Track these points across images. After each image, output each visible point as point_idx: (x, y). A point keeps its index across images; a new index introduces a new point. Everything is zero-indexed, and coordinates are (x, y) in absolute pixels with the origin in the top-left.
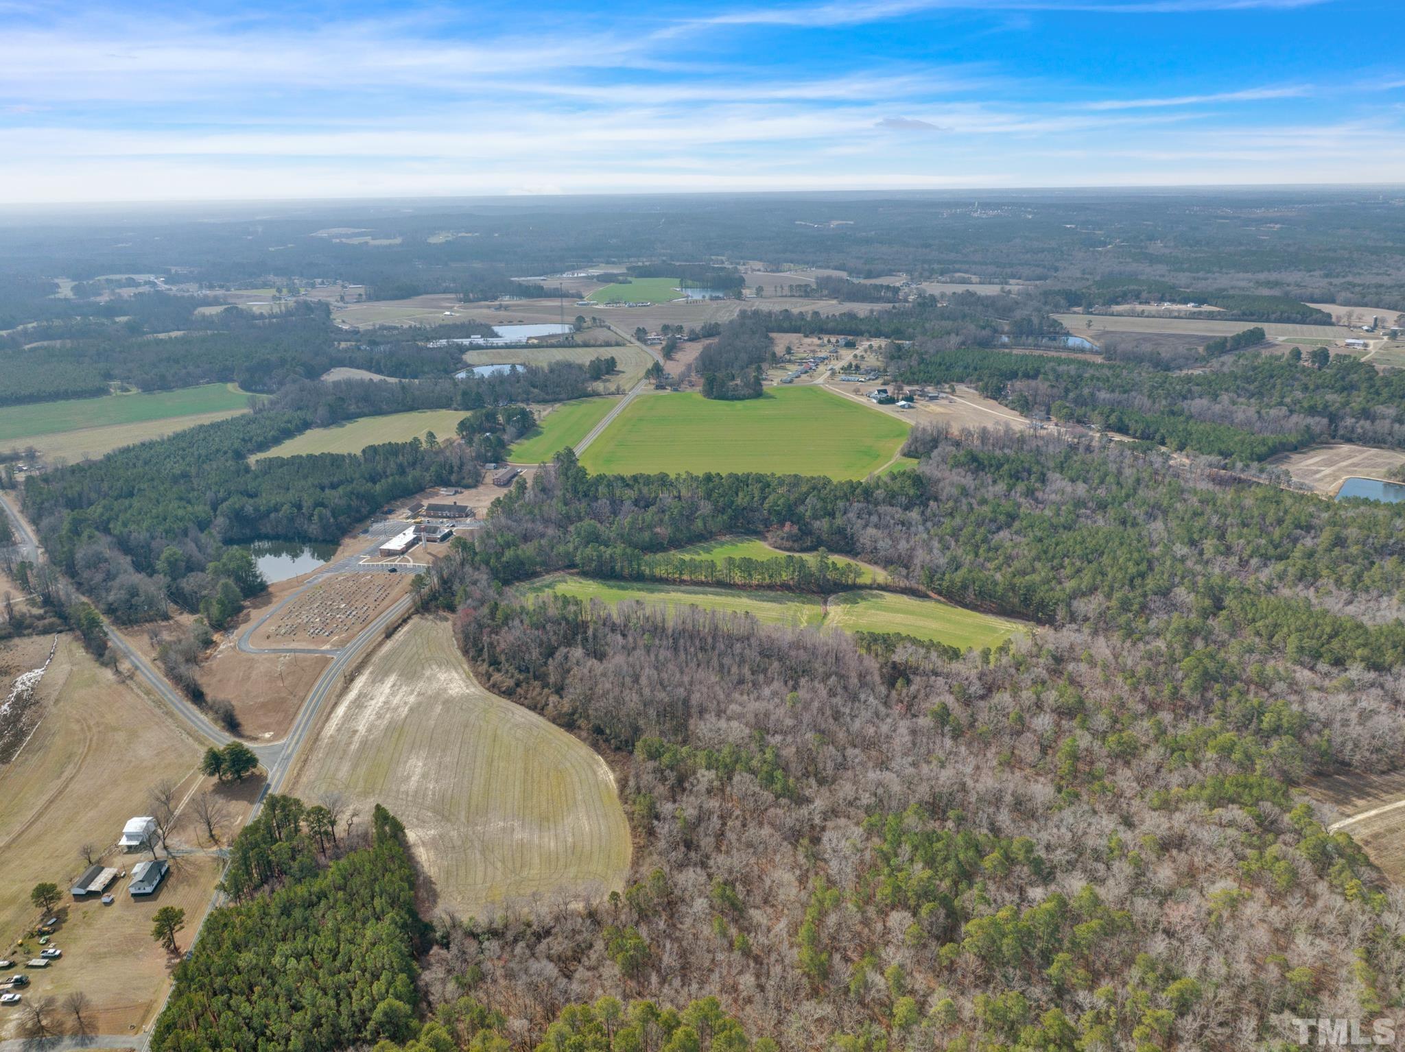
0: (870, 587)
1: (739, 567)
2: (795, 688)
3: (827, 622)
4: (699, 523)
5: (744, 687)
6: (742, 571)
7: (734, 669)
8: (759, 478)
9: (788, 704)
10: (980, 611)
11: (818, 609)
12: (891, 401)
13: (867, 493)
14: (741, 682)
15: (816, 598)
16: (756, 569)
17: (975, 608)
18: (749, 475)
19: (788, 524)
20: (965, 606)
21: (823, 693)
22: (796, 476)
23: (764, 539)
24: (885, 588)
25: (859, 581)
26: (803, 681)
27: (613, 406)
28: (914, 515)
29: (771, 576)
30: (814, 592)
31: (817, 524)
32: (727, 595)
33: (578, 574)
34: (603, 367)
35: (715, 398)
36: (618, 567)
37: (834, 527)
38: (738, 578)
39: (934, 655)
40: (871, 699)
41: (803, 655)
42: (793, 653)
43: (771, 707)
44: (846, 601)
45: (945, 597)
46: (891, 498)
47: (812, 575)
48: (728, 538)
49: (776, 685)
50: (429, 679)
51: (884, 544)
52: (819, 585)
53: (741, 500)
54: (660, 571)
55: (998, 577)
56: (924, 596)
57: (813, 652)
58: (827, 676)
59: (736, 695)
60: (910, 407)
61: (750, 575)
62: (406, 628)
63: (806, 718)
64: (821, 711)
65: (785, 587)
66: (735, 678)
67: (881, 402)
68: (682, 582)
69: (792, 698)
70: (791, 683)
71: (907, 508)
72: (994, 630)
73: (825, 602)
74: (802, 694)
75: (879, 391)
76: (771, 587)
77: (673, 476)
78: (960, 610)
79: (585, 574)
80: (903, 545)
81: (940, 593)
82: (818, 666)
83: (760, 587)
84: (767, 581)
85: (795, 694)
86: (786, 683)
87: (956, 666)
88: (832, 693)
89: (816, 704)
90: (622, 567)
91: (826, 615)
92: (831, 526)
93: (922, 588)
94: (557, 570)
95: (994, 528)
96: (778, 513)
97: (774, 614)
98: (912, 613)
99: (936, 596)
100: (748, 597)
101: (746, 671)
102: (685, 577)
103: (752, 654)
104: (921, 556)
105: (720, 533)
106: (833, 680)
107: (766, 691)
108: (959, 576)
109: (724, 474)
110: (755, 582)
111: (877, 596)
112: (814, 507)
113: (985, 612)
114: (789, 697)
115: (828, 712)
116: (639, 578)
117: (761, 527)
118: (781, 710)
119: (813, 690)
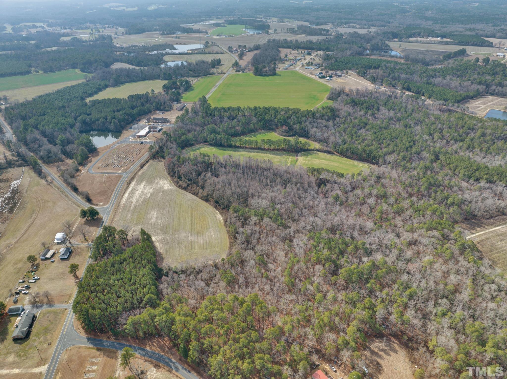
0: (313, 150)
1: (266, 142)
2: (285, 188)
3: (297, 163)
4: (252, 126)
5: (268, 187)
6: (267, 144)
7: (264, 181)
8: (274, 109)
9: (283, 193)
10: (352, 159)
11: (294, 158)
12: (324, 77)
13: (313, 114)
14: (267, 185)
15: (294, 154)
16: (272, 143)
17: (350, 158)
18: (270, 107)
19: (284, 126)
20: (347, 157)
21: (295, 189)
22: (288, 108)
23: (276, 132)
24: (318, 150)
25: (310, 148)
26: (288, 185)
28: (330, 123)
29: (278, 146)
30: (293, 152)
31: (295, 126)
32: (262, 153)
33: (208, 145)
34: (216, 63)
35: (258, 75)
38: (266, 146)
39: (335, 176)
40: (312, 192)
41: (288, 176)
42: (285, 175)
43: (277, 195)
44: (304, 155)
45: (340, 154)
46: (322, 116)
47: (292, 146)
48: (262, 131)
49: (279, 187)
50: (157, 183)
51: (319, 134)
52: (295, 149)
53: (267, 117)
54: (238, 144)
55: (359, 147)
56: (333, 154)
57: (292, 174)
58: (297, 183)
59: (265, 190)
60: (331, 80)
61: (270, 145)
62: (148, 165)
63: (289, 199)
64: (294, 196)
65: (283, 150)
66: (264, 184)
67: (320, 78)
68: (246, 148)
70: (284, 186)
71: (328, 120)
72: (356, 166)
73: (297, 156)
74: (288, 190)
75: (320, 73)
76: (278, 150)
77: (242, 107)
78: (345, 159)
79: (211, 145)
80: (326, 135)
81: (338, 153)
82: (294, 179)
83: (274, 150)
84: (276, 148)
85: (285, 190)
86: (282, 186)
87: (342, 180)
88: (298, 190)
89: (293, 193)
90: (224, 142)
91: (297, 160)
92: (300, 127)
93: (332, 151)
94: (201, 143)
95: (359, 128)
96: (281, 122)
97: (279, 160)
98: (328, 160)
100: (269, 154)
101: (268, 181)
102: (247, 146)
103: (271, 175)
104: (332, 139)
105: (260, 129)
106: (299, 185)
107: (275, 189)
108: (345, 147)
109: (261, 107)
110: (272, 148)
111: (315, 153)
112: (294, 120)
113: (354, 159)
114: (283, 191)
115: (297, 196)
116: (230, 146)
117: (274, 127)
118: (280, 196)
119: (292, 188)
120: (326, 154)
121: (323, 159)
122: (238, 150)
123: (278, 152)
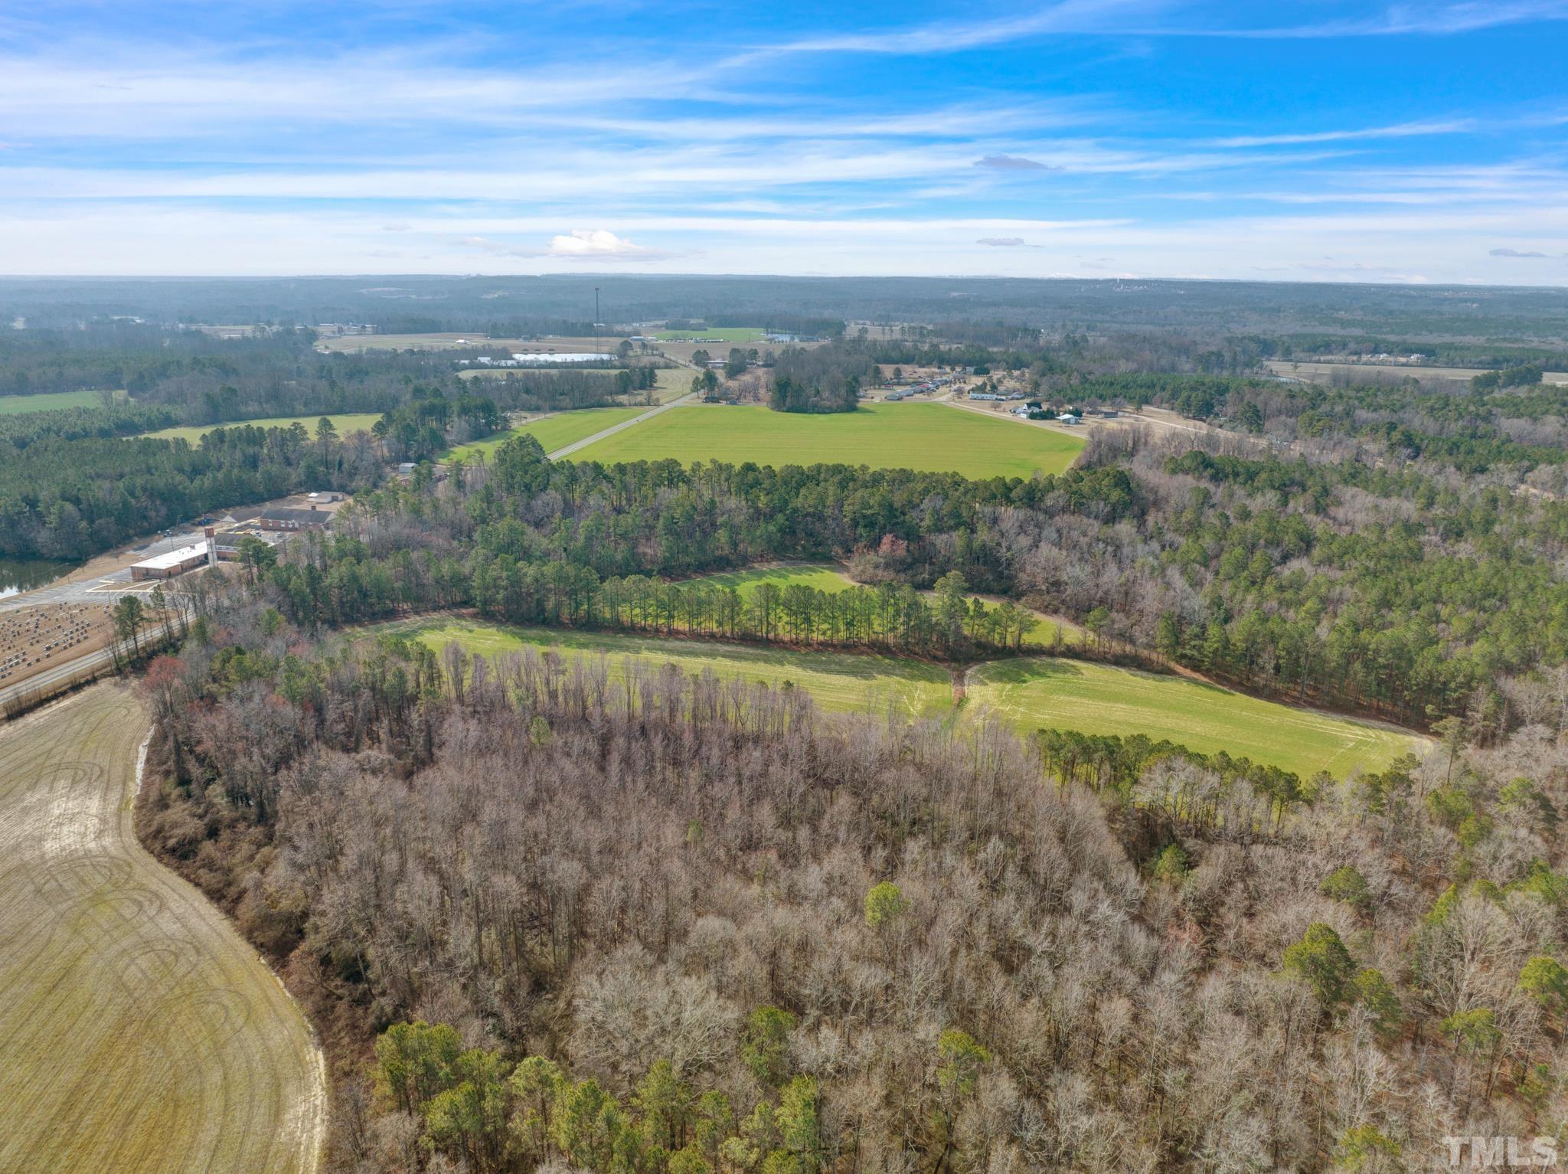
0: (1051, 653)
1: (787, 605)
2: (891, 868)
3: (964, 716)
4: (722, 535)
5: (755, 861)
6: (792, 613)
7: (733, 814)
8: (838, 469)
9: (871, 916)
10: (1285, 704)
11: (946, 691)
12: (1049, 415)
13: (1031, 496)
14: (750, 845)
15: (942, 667)
16: (819, 608)
17: (1273, 696)
18: (819, 467)
19: (887, 539)
20: (1255, 691)
21: (970, 884)
22: (903, 471)
23: (843, 569)
24: (1072, 653)
25: (1028, 639)
26: (913, 848)
27: (636, 415)
28: (1125, 528)
29: (849, 624)
30: (935, 658)
31: (940, 540)
32: (756, 659)
33: (474, 616)
35: (788, 411)
36: (550, 604)
37: (976, 544)
38: (784, 630)
39: (1244, 789)
40: (1104, 908)
41: (915, 784)
42: (889, 776)
43: (818, 927)
44: (1000, 677)
45: (1207, 673)
46: (1078, 505)
47: (932, 628)
48: (774, 565)
49: (837, 860)
50: (26, 811)
51: (1075, 572)
52: (947, 648)
53: (804, 500)
54: (629, 613)
55: (1323, 632)
56: (1165, 672)
57: (937, 777)
58: (978, 835)
59: (729, 885)
60: (1077, 423)
61: (808, 620)
62: (65, 703)
63: (922, 969)
64: (965, 939)
65: (880, 648)
66: (733, 836)
67: (1033, 416)
68: (673, 634)
69: (881, 902)
70: (880, 853)
71: (1111, 519)
72: (1334, 741)
73: (960, 679)
74: (910, 887)
75: (1029, 405)
76: (848, 647)
78: (1241, 698)
79: (487, 616)
80: (1112, 576)
81: (1196, 668)
82: (952, 812)
83: (825, 646)
84: (843, 635)
85: (888, 888)
86: (867, 850)
88: (994, 887)
89: (952, 917)
90: (559, 605)
91: (961, 702)
92: (969, 543)
93: (1158, 657)
94: (437, 608)
95: (1277, 555)
96: (870, 524)
97: (853, 698)
98: (1147, 702)
99: (1188, 672)
100: (801, 664)
101: (765, 815)
102: (680, 625)
103: (787, 777)
104: (1150, 595)
105: (762, 558)
106: (995, 846)
107: (812, 878)
108: (1237, 631)
109: (777, 468)
110: (817, 637)
111: (1064, 670)
112: (936, 511)
113: (1296, 703)
114: (872, 895)
115: (984, 945)
116: (591, 626)
117: (838, 550)
118: (848, 936)
119: (941, 872)
120: (1124, 674)
121: (1116, 697)
122: (626, 641)
123: (849, 659)
